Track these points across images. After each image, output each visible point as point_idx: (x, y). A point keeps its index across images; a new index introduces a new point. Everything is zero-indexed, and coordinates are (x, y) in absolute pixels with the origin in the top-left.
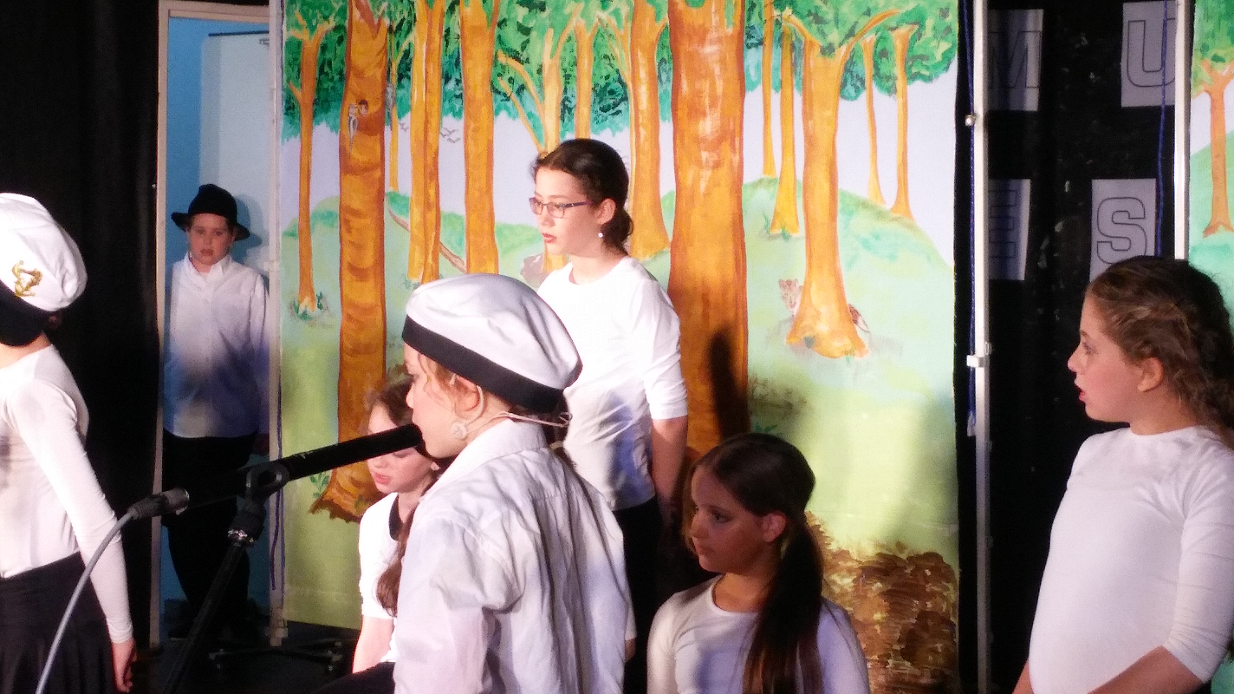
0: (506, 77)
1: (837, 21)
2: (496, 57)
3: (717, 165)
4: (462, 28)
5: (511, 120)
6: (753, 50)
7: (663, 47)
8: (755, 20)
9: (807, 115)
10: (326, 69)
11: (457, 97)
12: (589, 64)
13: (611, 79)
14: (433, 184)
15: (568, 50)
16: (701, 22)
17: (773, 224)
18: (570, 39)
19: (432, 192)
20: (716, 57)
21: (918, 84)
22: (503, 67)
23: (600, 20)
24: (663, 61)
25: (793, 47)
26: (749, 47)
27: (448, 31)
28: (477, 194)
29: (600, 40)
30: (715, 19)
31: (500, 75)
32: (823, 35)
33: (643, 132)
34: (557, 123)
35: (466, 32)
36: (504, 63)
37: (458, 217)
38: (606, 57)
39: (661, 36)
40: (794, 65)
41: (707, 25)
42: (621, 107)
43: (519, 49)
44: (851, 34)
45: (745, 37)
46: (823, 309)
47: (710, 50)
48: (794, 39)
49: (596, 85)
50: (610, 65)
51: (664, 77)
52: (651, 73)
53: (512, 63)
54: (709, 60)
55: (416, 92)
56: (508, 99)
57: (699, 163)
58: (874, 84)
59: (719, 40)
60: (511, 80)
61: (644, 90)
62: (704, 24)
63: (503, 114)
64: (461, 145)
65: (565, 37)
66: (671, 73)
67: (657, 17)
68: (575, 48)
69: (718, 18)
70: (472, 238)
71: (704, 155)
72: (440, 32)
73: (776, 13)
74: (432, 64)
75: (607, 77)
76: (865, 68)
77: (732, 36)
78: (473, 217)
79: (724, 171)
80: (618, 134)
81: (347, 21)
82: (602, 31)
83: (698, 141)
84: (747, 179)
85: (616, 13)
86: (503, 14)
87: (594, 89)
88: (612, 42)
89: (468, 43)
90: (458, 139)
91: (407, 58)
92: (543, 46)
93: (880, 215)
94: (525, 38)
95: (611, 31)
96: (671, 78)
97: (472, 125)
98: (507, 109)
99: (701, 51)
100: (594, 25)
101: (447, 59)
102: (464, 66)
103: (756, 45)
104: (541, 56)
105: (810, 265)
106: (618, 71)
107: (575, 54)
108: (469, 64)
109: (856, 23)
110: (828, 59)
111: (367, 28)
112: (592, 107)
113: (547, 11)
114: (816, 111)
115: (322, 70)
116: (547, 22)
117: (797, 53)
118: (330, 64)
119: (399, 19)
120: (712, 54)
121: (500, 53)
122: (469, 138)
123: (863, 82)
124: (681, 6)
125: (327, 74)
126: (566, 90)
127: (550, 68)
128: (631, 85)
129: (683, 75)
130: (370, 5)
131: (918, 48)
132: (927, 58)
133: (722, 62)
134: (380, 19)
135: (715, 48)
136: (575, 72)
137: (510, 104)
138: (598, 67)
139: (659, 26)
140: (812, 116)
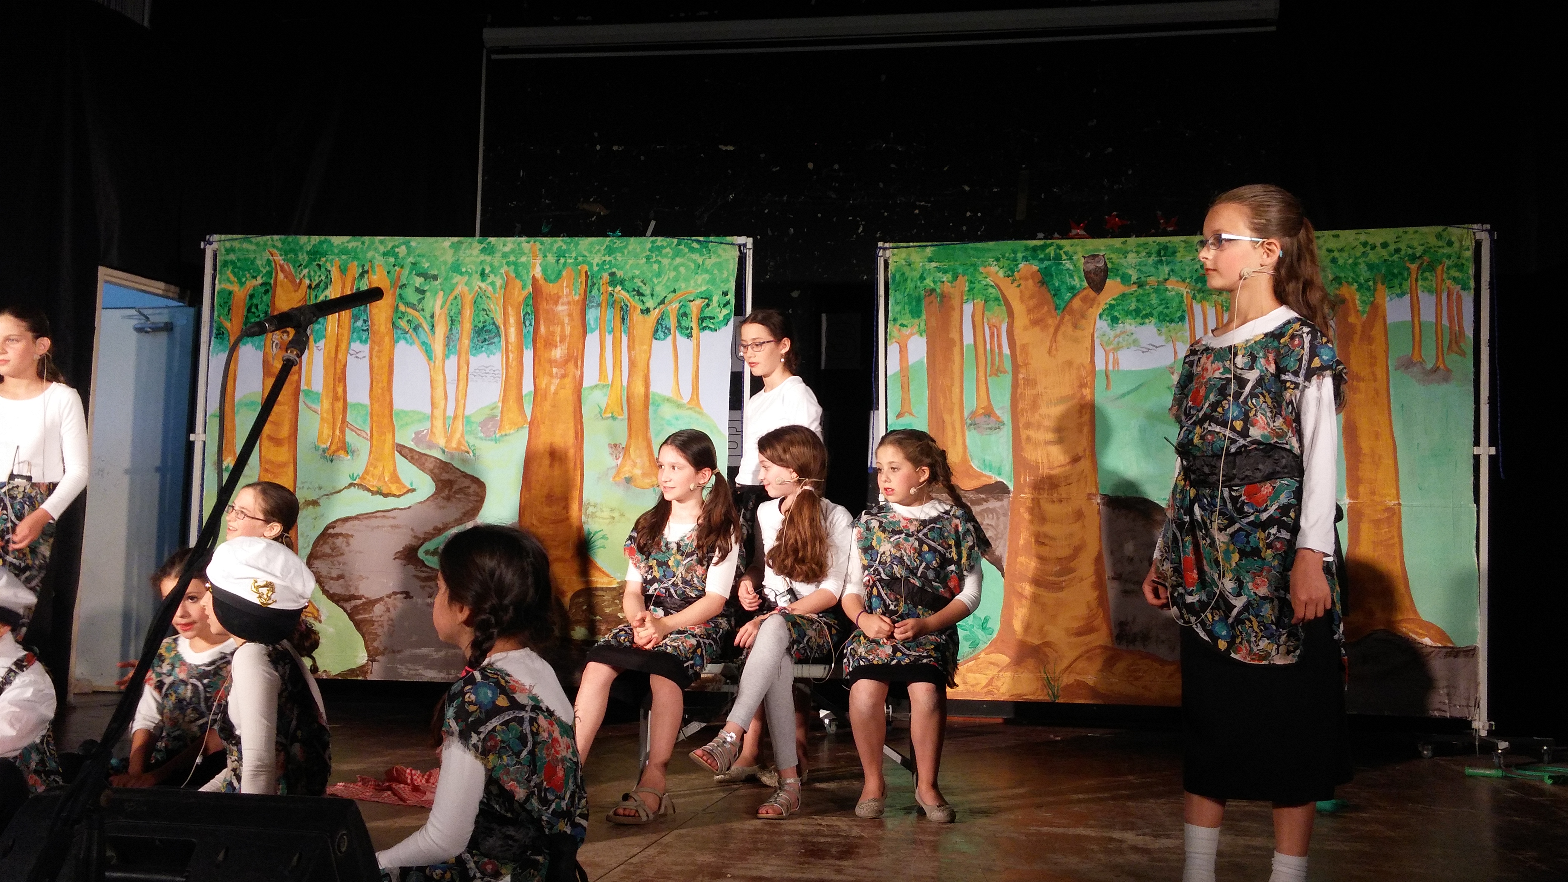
0: (406, 319)
1: (652, 295)
2: (397, 307)
3: (563, 376)
5: (408, 346)
6: (593, 309)
7: (527, 305)
8: (595, 292)
9: (630, 348)
10: (253, 310)
11: (363, 330)
12: (471, 313)
13: (487, 323)
14: (341, 385)
15: (455, 305)
16: (555, 292)
17: (605, 412)
18: (456, 298)
19: (340, 390)
20: (565, 313)
21: (707, 332)
22: (403, 313)
23: (480, 287)
24: (527, 313)
25: (622, 308)
26: (590, 307)
28: (379, 391)
29: (479, 299)
30: (565, 291)
31: (400, 318)
32: (642, 301)
33: (511, 355)
34: (444, 350)
36: (403, 311)
37: (366, 406)
38: (484, 310)
39: (526, 299)
40: (623, 319)
41: (560, 294)
42: (496, 340)
43: (416, 303)
44: (662, 302)
45: (587, 302)
46: (638, 461)
47: (561, 308)
48: (622, 304)
49: (475, 326)
50: (487, 314)
51: (527, 323)
52: (518, 321)
53: (409, 310)
54: (561, 314)
55: (330, 327)
56: (407, 333)
57: (551, 375)
58: (677, 331)
59: (569, 303)
60: (409, 321)
61: (512, 332)
62: (558, 293)
63: (402, 343)
64: (367, 360)
65: (452, 297)
66: (533, 321)
67: (524, 287)
68: (460, 303)
69: (568, 290)
70: (375, 418)
71: (555, 370)
73: (610, 289)
75: (484, 322)
76: (671, 323)
77: (578, 301)
78: (376, 405)
79: (568, 381)
80: (492, 356)
81: (272, 280)
82: (481, 294)
83: (551, 362)
84: (585, 385)
85: (493, 284)
86: (404, 280)
87: (473, 329)
88: (490, 303)
90: (364, 357)
92: (435, 302)
93: (679, 406)
94: (421, 296)
95: (488, 294)
96: (533, 324)
97: (376, 348)
98: (406, 339)
99: (554, 307)
100: (474, 291)
102: (370, 311)
103: (596, 307)
104: (433, 306)
105: (630, 435)
106: (492, 319)
107: (459, 307)
108: (375, 311)
109: (666, 296)
110: (646, 317)
111: (290, 285)
112: (471, 340)
113: (439, 280)
114: (637, 347)
115: (249, 310)
116: (439, 287)
117: (624, 312)
118: (257, 306)
119: (317, 281)
120: (563, 311)
121: (401, 304)
122: (374, 357)
123: (669, 330)
124: (541, 282)
125: (254, 313)
126: (451, 329)
127: (440, 315)
128: (502, 327)
129: (542, 323)
130: (293, 271)
131: (707, 312)
132: (714, 318)
133: (570, 315)
134: (301, 280)
135: (565, 307)
136: (459, 319)
137: (408, 336)
138: (478, 315)
139: (525, 293)
140: (634, 349)
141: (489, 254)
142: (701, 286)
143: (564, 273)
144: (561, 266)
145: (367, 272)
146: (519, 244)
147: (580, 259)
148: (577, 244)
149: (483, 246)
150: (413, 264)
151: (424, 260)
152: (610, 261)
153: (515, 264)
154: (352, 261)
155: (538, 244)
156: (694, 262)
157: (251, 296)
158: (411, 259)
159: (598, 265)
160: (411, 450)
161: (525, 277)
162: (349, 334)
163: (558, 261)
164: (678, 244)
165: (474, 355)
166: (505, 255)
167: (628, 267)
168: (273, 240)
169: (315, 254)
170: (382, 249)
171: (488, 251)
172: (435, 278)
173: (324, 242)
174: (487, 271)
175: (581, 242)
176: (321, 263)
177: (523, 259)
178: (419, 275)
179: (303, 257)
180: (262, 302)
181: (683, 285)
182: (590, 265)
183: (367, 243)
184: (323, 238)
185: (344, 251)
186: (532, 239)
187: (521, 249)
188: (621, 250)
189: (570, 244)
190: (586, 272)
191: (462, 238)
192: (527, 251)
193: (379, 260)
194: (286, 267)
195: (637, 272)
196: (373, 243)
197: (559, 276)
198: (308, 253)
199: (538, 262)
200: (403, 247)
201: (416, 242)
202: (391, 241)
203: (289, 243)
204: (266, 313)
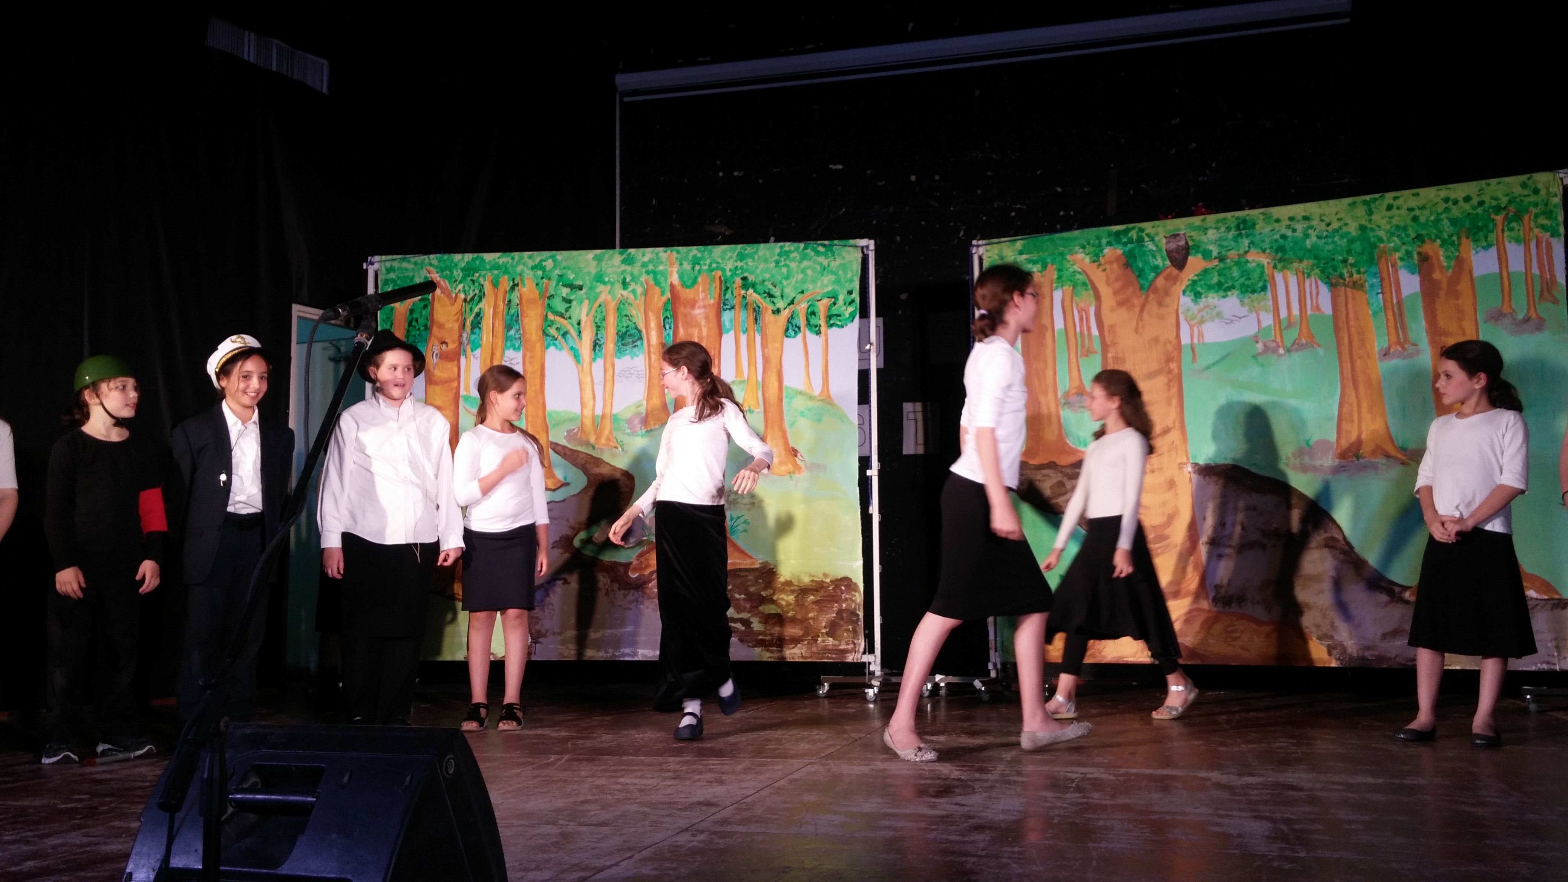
0: (554, 327)
1: (782, 296)
2: (547, 315)
4: (521, 299)
5: (558, 351)
6: (728, 311)
7: (667, 310)
8: (728, 296)
9: (764, 346)
11: (516, 339)
12: (614, 319)
13: (630, 328)
15: (599, 312)
16: (692, 296)
18: (600, 306)
20: (703, 316)
21: (834, 329)
22: (552, 322)
23: (622, 295)
24: (667, 317)
25: (754, 309)
26: (725, 310)
27: (510, 301)
29: (622, 306)
30: (701, 296)
31: (549, 326)
32: (774, 303)
33: (653, 357)
34: (591, 354)
35: (524, 302)
36: (552, 319)
38: (626, 316)
39: (665, 304)
40: (756, 320)
41: (697, 298)
42: (638, 343)
43: (563, 311)
44: (792, 303)
45: (722, 305)
47: (698, 312)
48: (755, 305)
49: (619, 331)
50: (629, 320)
51: (667, 326)
52: (658, 325)
53: (558, 319)
54: (698, 317)
55: (485, 336)
56: (556, 339)
58: (806, 329)
59: (705, 307)
60: (557, 329)
61: (653, 334)
62: (694, 298)
63: (552, 349)
65: (597, 305)
66: (672, 324)
67: (662, 293)
68: (604, 310)
69: (703, 294)
70: (530, 419)
72: (504, 301)
73: (743, 292)
74: (497, 320)
75: (627, 327)
76: (801, 321)
77: (713, 305)
80: (635, 358)
82: (623, 302)
85: (634, 291)
86: (551, 291)
87: (617, 334)
88: (632, 309)
89: (525, 308)
90: (518, 363)
91: (478, 317)
92: (581, 310)
93: (811, 398)
94: (569, 305)
95: (629, 301)
96: (672, 327)
97: (529, 355)
98: (555, 345)
99: (692, 313)
100: (617, 299)
101: (508, 317)
102: (522, 321)
103: (730, 309)
104: (580, 314)
105: (765, 426)
106: (635, 323)
107: (604, 314)
108: (526, 320)
109: (795, 298)
110: (777, 316)
111: (446, 299)
112: (616, 344)
113: (584, 290)
114: (770, 345)
115: (410, 324)
116: (584, 296)
117: (757, 313)
118: (417, 320)
119: (472, 295)
120: (699, 314)
121: (549, 313)
122: (527, 363)
123: (799, 328)
124: (679, 288)
125: (415, 326)
126: (597, 334)
127: (586, 322)
128: (644, 331)
129: (680, 325)
130: (449, 287)
131: (834, 310)
132: (839, 316)
133: (707, 318)
134: (457, 295)
135: (701, 311)
136: (604, 324)
137: (557, 342)
138: (621, 321)
139: (664, 299)
140: (767, 347)
141: (629, 264)
142: (827, 286)
143: (699, 279)
144: (696, 272)
145: (517, 285)
146: (657, 254)
147: (714, 265)
148: (710, 252)
149: (624, 256)
150: (560, 276)
151: (570, 272)
152: (742, 267)
153: (655, 273)
154: (504, 275)
155: (674, 253)
156: (820, 264)
157: (412, 311)
158: (557, 272)
159: (730, 270)
160: (564, 447)
161: (663, 284)
162: (503, 343)
163: (693, 268)
164: (805, 248)
165: (619, 358)
166: (644, 265)
167: (758, 271)
168: (429, 259)
169: (469, 271)
170: (530, 263)
171: (629, 261)
172: (580, 288)
173: (477, 259)
174: (628, 280)
175: (714, 250)
176: (475, 278)
177: (661, 268)
178: (565, 286)
179: (458, 274)
180: (421, 315)
181: (811, 287)
182: (723, 270)
183: (516, 258)
184: (475, 255)
185: (496, 267)
186: (669, 249)
187: (658, 259)
188: (752, 256)
189: (704, 252)
190: (720, 278)
191: (604, 251)
192: (664, 260)
193: (528, 273)
194: (442, 283)
195: (767, 276)
196: (522, 258)
197: (695, 282)
199: (675, 269)
200: (550, 261)
201: (561, 255)
202: (538, 256)
203: (445, 261)
204: (426, 326)
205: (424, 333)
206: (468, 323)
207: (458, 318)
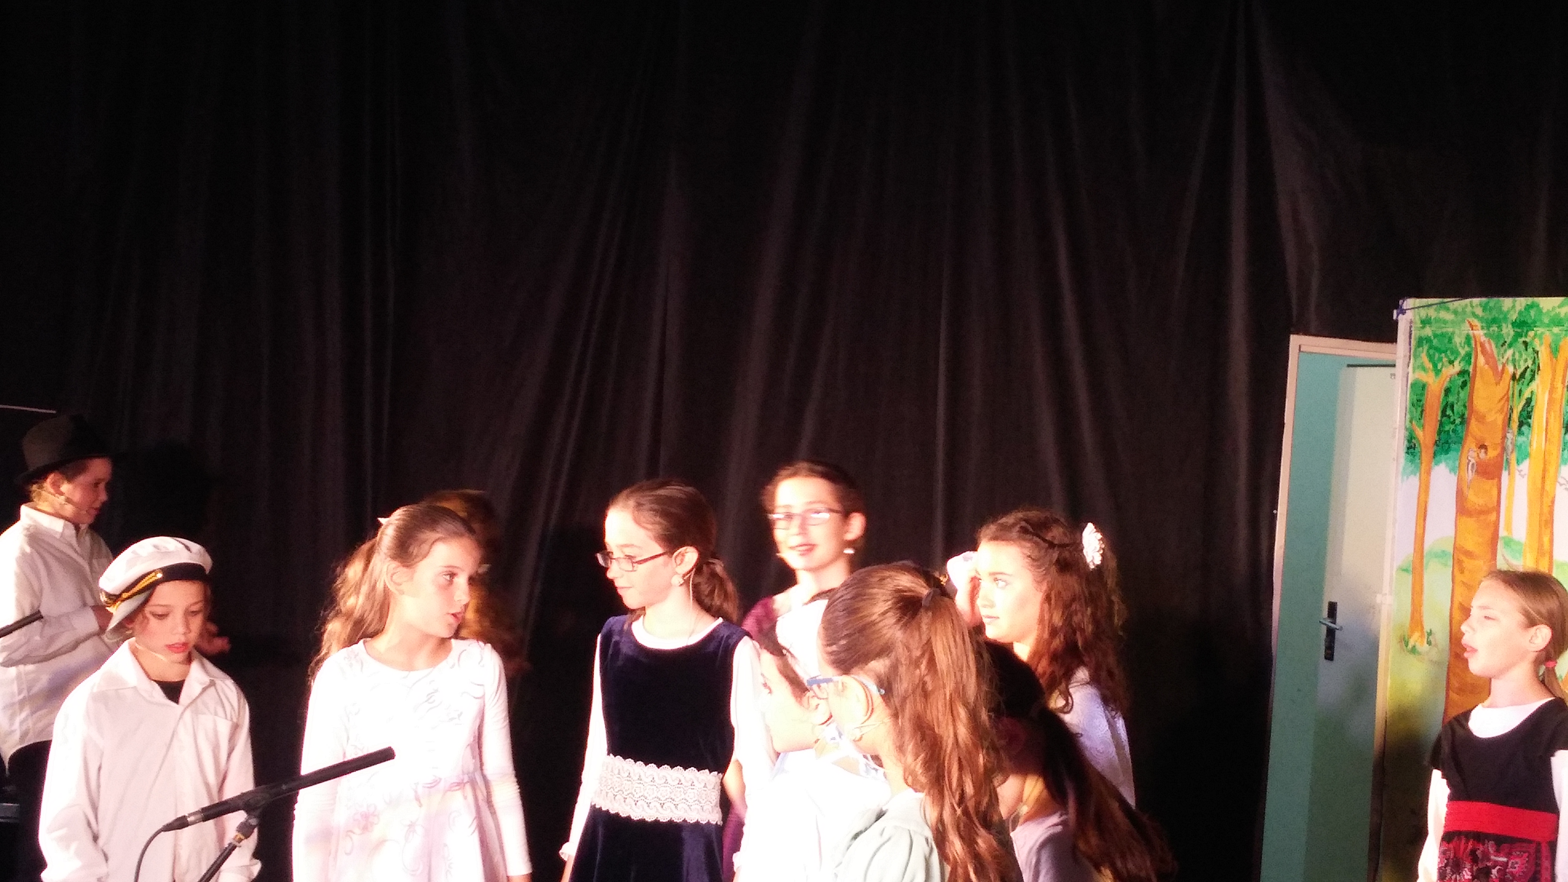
19: (1546, 540)
55: (1535, 440)
72: (1563, 382)
74: (1552, 414)
81: (1472, 366)
91: (1529, 406)
111: (1490, 374)
115: (1444, 412)
118: (1452, 406)
119: (1522, 368)
125: (1449, 417)
130: (1495, 351)
134: (1504, 366)
154: (1565, 335)
157: (1447, 391)
168: (1471, 302)
169: (1522, 325)
173: (1533, 306)
176: (1528, 340)
179: (1508, 331)
180: (1458, 399)
184: (1531, 300)
185: (1556, 322)
194: (1487, 345)
198: (1514, 324)
203: (1491, 309)
204: (1462, 416)
205: (1459, 428)
206: (1515, 416)
207: (1503, 405)
